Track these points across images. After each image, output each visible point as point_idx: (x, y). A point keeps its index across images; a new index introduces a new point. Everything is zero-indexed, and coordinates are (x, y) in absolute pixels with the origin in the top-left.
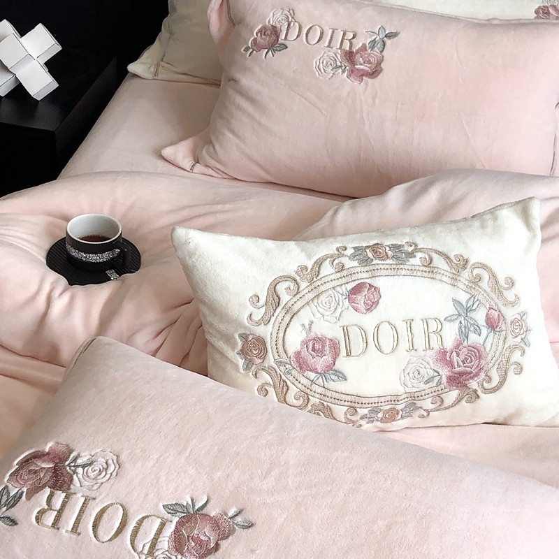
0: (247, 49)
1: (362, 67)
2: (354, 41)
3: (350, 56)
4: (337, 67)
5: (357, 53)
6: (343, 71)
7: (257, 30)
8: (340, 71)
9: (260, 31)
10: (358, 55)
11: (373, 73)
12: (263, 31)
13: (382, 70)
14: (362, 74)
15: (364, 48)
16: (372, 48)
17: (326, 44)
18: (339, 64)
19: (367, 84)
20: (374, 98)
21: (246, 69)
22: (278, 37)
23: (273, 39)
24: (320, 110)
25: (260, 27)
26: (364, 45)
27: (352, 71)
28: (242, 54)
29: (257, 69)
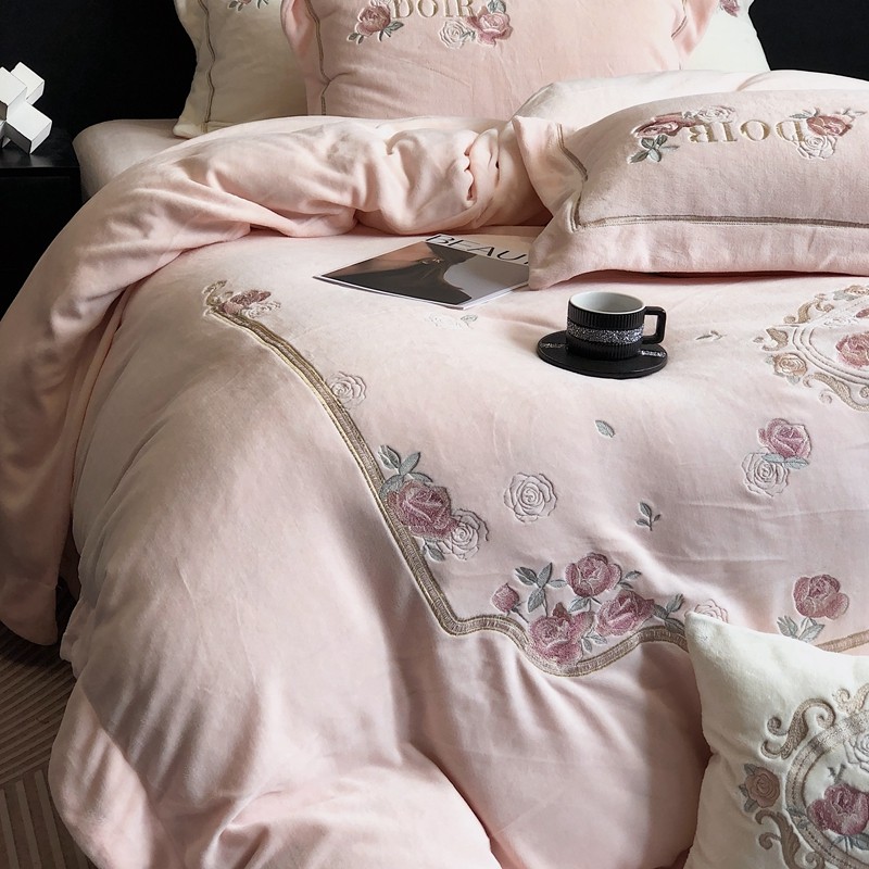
0: (354, 36)
1: (490, 30)
2: (471, 6)
3: (474, 20)
4: (464, 35)
5: (480, 17)
6: (474, 37)
7: (360, 15)
8: (469, 37)
9: (364, 15)
10: (482, 19)
11: (504, 34)
12: (368, 13)
13: (512, 29)
14: (493, 37)
15: (485, 12)
16: (494, 9)
17: (445, 14)
18: (466, 31)
19: (501, 45)
20: (513, 58)
21: (359, 58)
22: (388, 16)
23: (384, 21)
24: (459, 81)
25: (363, 10)
26: (484, 9)
27: (482, 36)
28: (349, 43)
29: (374, 54)
